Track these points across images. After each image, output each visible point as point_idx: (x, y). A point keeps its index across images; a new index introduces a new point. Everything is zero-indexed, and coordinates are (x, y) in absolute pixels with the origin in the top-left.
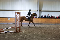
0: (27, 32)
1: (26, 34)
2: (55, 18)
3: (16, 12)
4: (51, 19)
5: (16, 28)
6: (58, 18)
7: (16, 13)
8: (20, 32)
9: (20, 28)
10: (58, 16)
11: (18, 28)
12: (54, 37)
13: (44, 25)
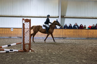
0: (41, 51)
1: (40, 55)
2: (87, 28)
3: (23, 19)
4: (80, 30)
5: (24, 45)
6: (91, 28)
7: (24, 21)
8: (30, 51)
9: (30, 44)
10: (91, 25)
11: (27, 44)
12: (85, 59)
13: (69, 40)
